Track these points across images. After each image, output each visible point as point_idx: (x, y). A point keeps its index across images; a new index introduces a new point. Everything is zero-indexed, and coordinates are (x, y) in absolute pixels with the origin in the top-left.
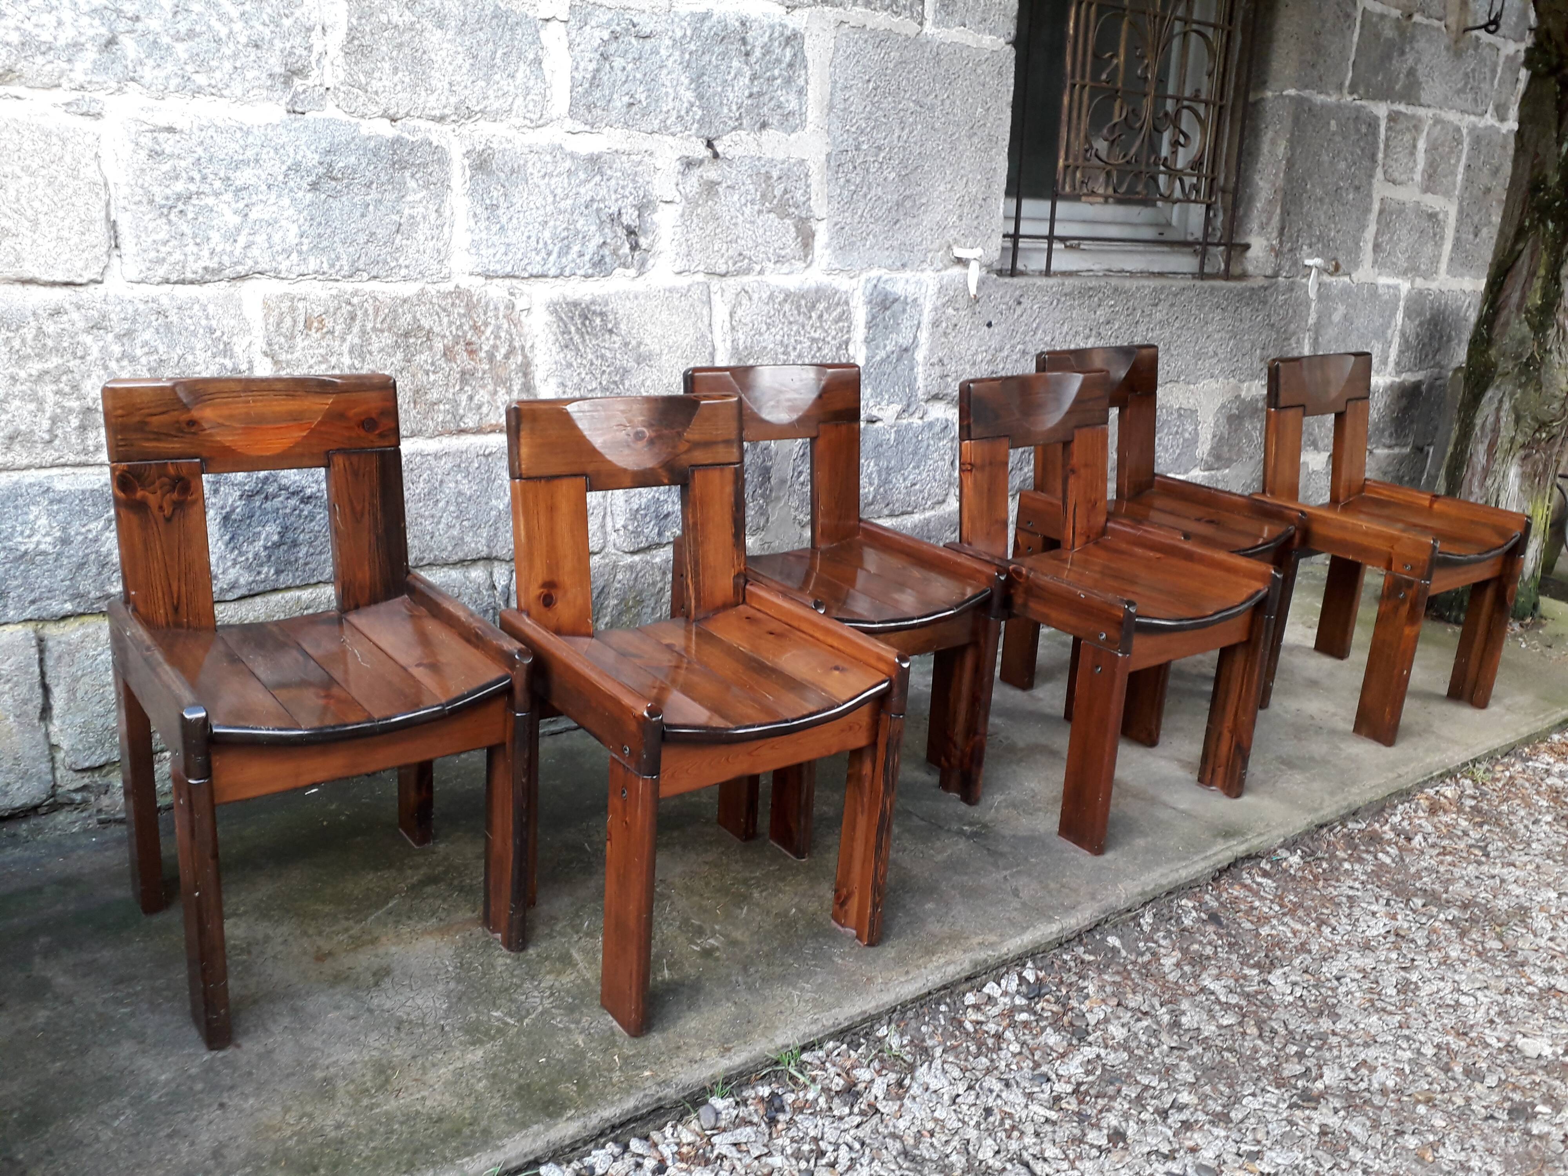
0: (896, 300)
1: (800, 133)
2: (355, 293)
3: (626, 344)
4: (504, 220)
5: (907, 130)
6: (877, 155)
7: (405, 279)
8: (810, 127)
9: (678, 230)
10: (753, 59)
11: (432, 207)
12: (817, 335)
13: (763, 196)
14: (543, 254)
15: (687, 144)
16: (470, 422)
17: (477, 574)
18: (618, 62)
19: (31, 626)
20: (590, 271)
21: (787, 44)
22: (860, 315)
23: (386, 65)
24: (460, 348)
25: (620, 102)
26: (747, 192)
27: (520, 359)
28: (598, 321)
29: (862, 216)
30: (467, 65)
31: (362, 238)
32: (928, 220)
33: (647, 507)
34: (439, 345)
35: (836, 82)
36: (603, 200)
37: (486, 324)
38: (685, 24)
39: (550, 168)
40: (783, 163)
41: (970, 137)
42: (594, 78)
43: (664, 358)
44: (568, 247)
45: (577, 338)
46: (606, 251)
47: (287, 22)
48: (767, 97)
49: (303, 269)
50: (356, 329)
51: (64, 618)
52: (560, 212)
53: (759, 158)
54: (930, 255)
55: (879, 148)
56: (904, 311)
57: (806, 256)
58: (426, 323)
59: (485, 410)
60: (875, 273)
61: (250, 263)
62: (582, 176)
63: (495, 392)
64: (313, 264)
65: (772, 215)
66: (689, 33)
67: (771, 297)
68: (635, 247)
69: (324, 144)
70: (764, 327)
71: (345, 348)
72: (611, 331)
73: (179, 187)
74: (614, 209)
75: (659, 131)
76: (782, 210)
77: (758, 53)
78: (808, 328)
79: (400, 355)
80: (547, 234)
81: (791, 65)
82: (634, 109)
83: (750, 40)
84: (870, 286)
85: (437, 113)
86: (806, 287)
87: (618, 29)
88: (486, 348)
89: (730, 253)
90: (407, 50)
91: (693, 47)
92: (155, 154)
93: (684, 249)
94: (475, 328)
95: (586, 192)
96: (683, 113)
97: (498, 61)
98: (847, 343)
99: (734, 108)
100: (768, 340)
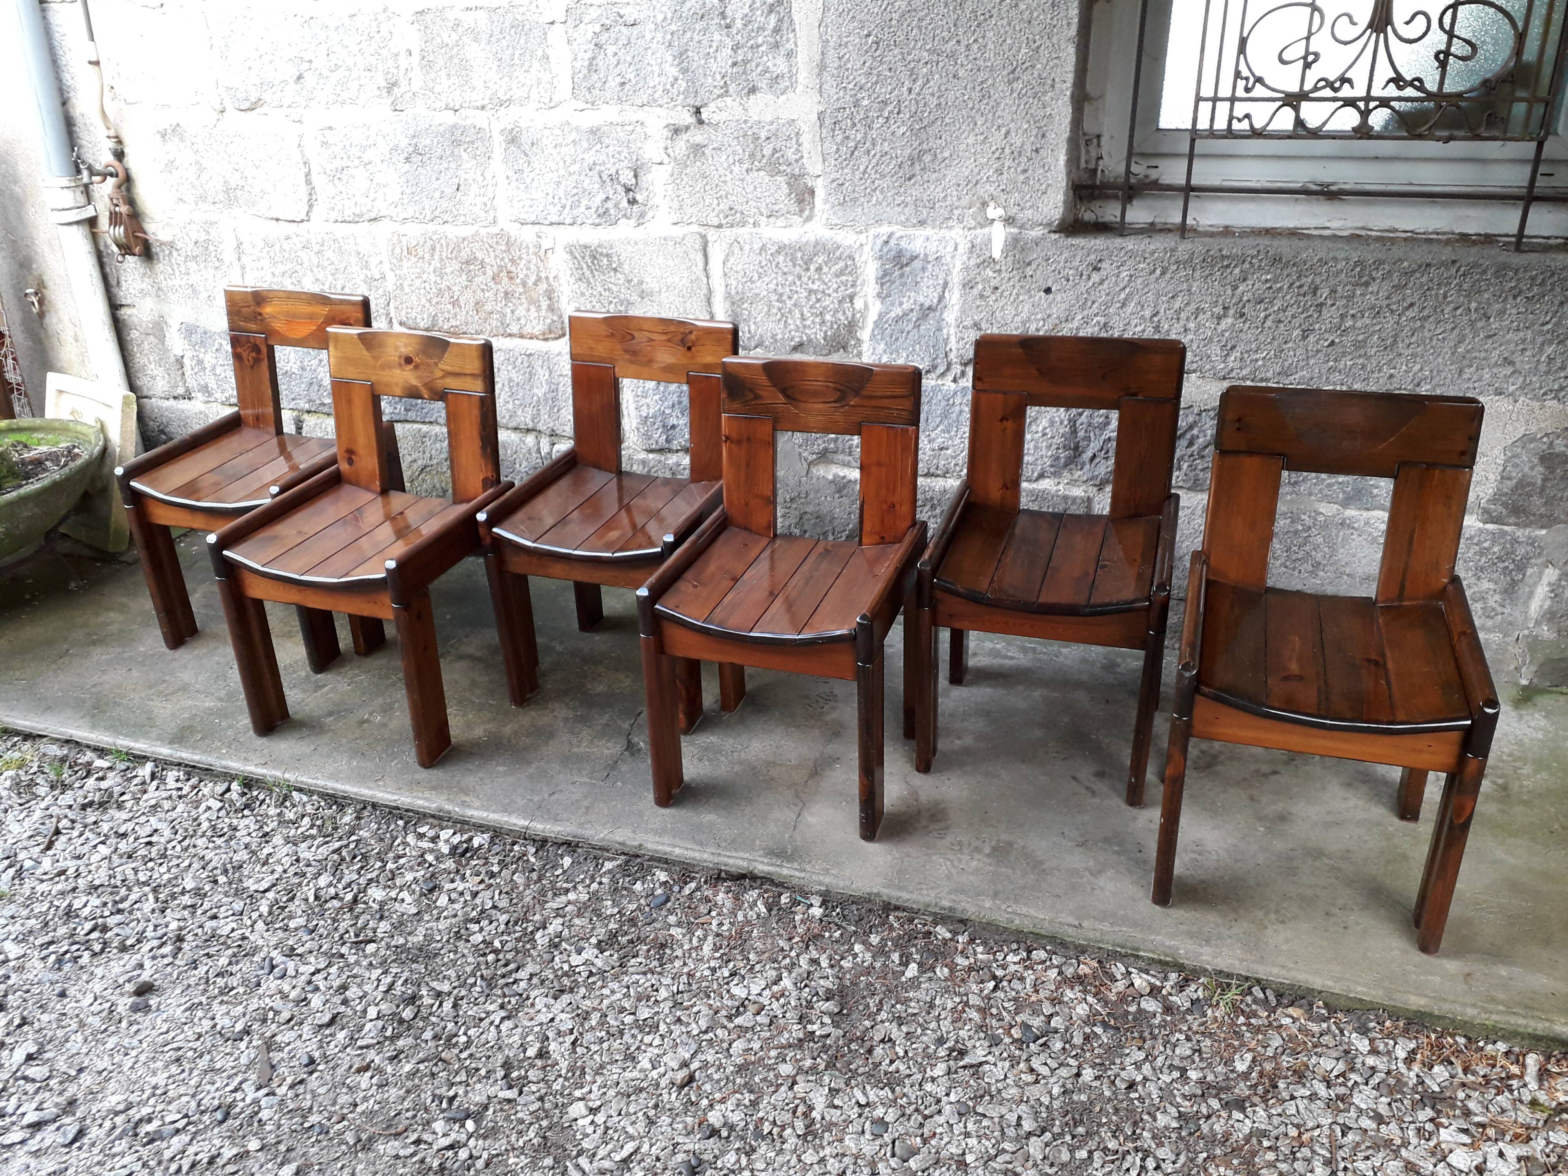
0: (914, 258)
1: (790, 95)
2: (435, 233)
3: (629, 281)
4: (528, 181)
5: (920, 82)
6: (881, 110)
7: (465, 223)
8: (800, 88)
9: (670, 187)
10: (734, 31)
11: (479, 173)
12: (815, 287)
13: (752, 156)
14: (558, 207)
15: (673, 113)
16: (514, 329)
17: (530, 439)
18: (611, 49)
19: (295, 413)
20: (597, 221)
21: (771, 11)
22: (870, 270)
23: (443, 73)
24: (504, 274)
25: (613, 82)
26: (734, 153)
27: (545, 286)
28: (605, 261)
29: (865, 172)
30: (495, 67)
31: (437, 195)
32: (950, 176)
33: (654, 417)
34: (490, 273)
35: (828, 41)
36: (604, 163)
37: (520, 258)
38: (665, 9)
39: (560, 140)
40: (772, 123)
41: (1010, 83)
42: (591, 64)
43: (664, 295)
44: (579, 201)
45: (588, 273)
46: (610, 205)
47: (384, 52)
48: (754, 64)
49: (405, 215)
50: (437, 257)
51: (309, 412)
52: (570, 174)
53: (746, 122)
54: (956, 212)
55: (885, 103)
56: (924, 269)
57: (802, 211)
58: (479, 255)
59: (523, 321)
60: (885, 229)
61: (376, 211)
62: (585, 145)
63: (529, 310)
64: (410, 213)
65: (762, 173)
66: (669, 16)
67: (763, 248)
68: (633, 202)
69: (411, 132)
70: (756, 277)
71: (432, 269)
72: (615, 270)
73: (338, 163)
74: (613, 171)
75: (648, 104)
76: (774, 167)
77: (739, 24)
78: (805, 279)
79: (464, 277)
80: (561, 192)
81: (777, 30)
82: (627, 87)
83: (729, 13)
84: (879, 242)
85: (479, 104)
86: (804, 240)
87: (608, 22)
88: (521, 276)
89: (721, 206)
90: (456, 61)
91: (674, 27)
92: (324, 144)
93: (676, 205)
94: (512, 261)
95: (590, 157)
96: (668, 86)
97: (517, 61)
98: (852, 298)
99: (718, 77)
100: (761, 287)
